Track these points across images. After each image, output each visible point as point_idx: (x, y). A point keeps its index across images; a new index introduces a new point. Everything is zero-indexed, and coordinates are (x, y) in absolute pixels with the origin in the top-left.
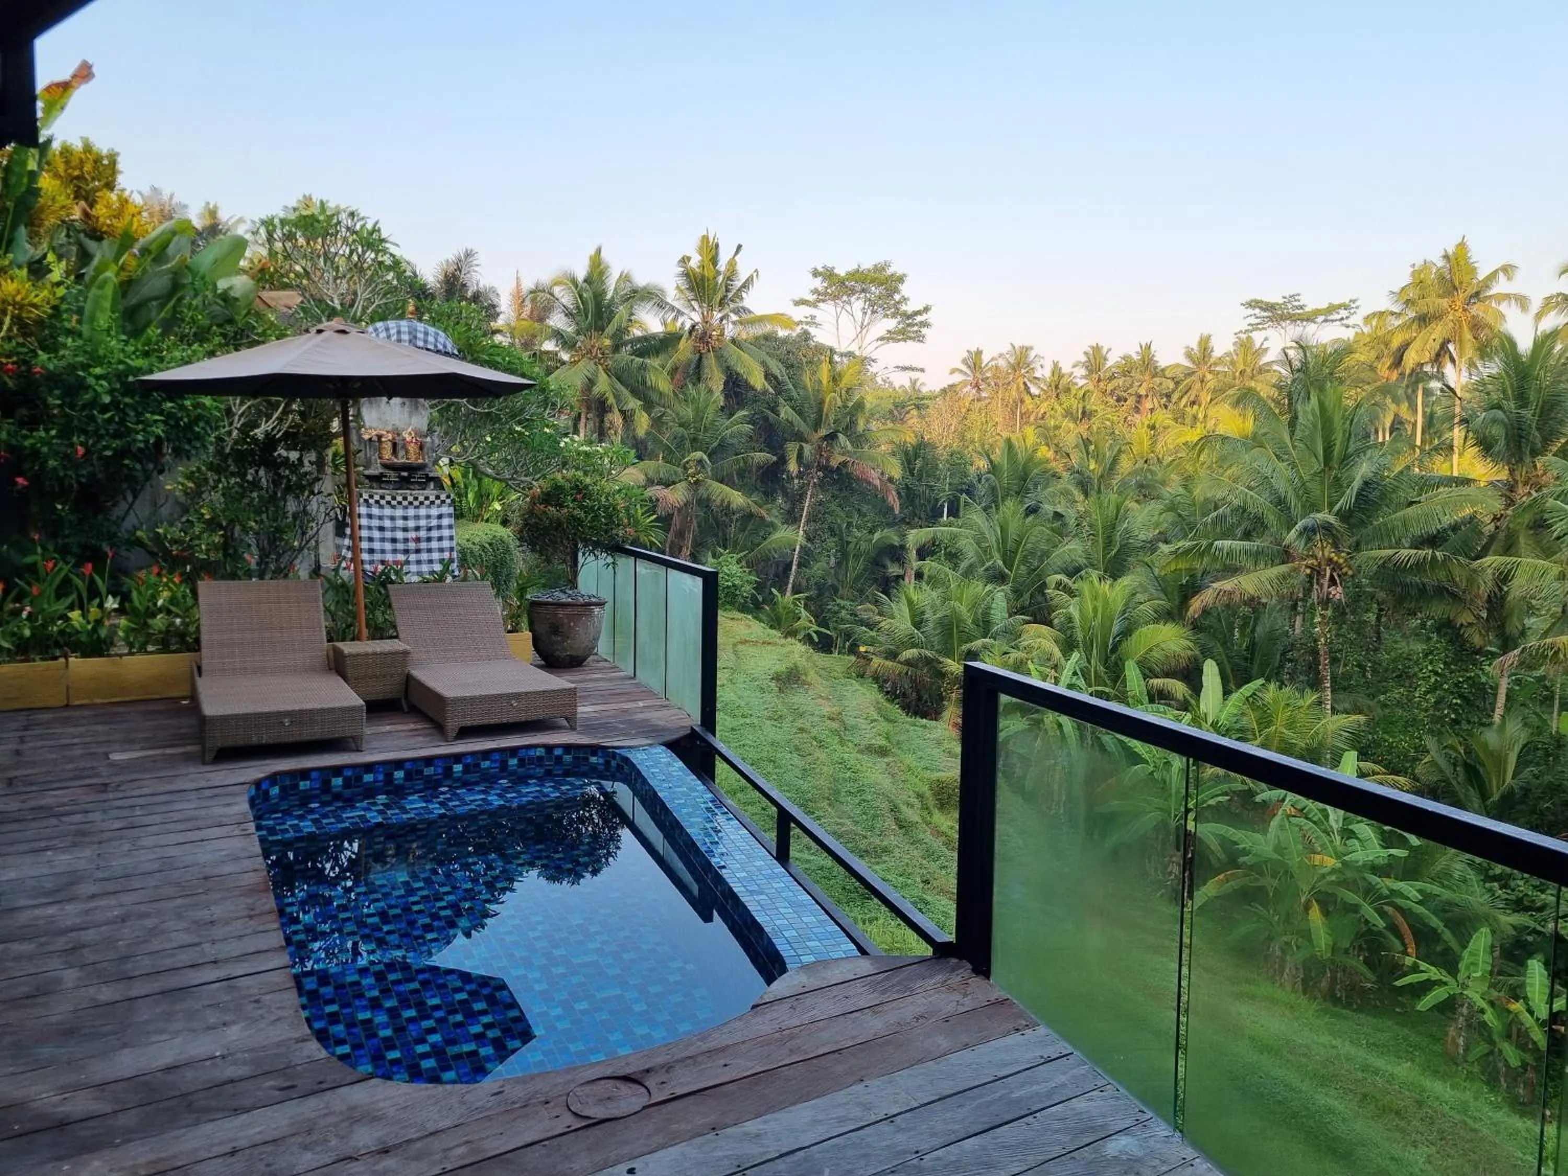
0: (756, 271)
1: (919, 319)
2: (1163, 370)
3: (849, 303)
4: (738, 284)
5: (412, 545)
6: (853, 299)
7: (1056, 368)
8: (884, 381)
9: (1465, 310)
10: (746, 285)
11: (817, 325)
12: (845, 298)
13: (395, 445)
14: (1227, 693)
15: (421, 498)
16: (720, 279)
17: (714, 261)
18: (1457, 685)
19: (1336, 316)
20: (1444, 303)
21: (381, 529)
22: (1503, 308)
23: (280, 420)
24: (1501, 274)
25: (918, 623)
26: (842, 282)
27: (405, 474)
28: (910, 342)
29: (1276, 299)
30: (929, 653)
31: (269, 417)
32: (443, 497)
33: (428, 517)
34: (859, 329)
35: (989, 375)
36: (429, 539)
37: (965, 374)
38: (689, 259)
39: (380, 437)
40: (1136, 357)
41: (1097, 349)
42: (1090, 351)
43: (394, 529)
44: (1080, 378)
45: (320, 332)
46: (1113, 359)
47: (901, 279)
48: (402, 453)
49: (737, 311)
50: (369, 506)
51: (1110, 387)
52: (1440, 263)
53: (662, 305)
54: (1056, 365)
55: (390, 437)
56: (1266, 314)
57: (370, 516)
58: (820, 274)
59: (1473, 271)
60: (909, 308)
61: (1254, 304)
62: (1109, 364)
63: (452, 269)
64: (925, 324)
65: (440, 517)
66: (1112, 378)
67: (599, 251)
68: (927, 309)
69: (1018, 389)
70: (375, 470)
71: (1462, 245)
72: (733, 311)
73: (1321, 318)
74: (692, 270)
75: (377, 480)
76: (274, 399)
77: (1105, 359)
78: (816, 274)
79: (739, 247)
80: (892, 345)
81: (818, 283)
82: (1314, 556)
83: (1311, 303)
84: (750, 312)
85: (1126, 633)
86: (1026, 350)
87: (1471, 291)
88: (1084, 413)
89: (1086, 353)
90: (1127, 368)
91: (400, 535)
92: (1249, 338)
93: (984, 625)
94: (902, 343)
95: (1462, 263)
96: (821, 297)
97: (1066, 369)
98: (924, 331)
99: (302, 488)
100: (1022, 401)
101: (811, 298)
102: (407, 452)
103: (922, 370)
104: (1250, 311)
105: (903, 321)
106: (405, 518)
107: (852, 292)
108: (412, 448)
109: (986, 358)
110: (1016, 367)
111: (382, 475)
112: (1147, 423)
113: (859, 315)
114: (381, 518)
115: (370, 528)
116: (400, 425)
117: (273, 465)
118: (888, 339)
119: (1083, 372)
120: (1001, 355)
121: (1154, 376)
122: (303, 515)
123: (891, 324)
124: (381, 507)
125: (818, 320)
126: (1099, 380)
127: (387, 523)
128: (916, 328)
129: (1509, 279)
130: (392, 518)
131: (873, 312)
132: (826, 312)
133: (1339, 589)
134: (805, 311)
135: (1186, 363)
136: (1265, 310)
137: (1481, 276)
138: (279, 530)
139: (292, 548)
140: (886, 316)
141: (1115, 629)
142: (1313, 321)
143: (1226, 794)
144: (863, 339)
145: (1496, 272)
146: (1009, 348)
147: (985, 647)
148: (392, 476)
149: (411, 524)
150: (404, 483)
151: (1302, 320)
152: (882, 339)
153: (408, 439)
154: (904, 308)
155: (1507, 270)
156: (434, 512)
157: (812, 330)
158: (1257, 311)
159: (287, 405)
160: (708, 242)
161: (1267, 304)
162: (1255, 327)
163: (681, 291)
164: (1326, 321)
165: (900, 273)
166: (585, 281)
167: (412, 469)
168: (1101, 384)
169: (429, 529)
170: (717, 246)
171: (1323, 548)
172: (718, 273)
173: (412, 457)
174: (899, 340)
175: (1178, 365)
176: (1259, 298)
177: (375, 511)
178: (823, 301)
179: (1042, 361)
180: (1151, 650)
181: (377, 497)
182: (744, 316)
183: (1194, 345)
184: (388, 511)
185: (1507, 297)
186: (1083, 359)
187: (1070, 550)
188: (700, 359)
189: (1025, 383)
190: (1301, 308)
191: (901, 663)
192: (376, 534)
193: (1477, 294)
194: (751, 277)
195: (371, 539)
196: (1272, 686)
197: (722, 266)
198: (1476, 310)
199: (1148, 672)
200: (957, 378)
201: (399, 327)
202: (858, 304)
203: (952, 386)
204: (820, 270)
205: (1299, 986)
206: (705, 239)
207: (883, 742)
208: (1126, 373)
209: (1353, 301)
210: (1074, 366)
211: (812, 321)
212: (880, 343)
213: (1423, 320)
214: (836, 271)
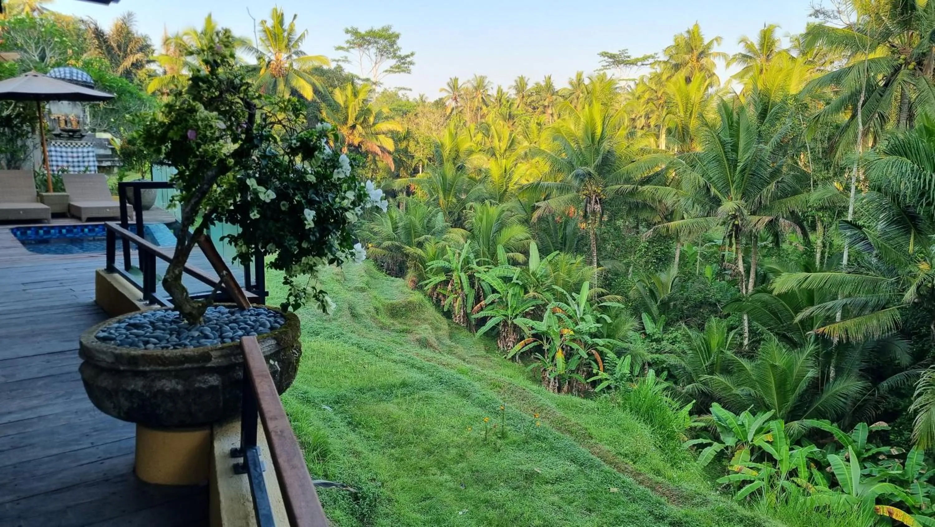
0: (307, 30)
1: (408, 59)
2: (557, 92)
3: (368, 49)
4: (296, 37)
5: (76, 164)
6: (370, 47)
7: (500, 91)
8: (403, 95)
9: (697, 61)
10: (301, 38)
11: (349, 62)
12: (365, 46)
13: (66, 122)
14: (541, 258)
15: (79, 144)
16: (286, 34)
17: (281, 23)
18: (656, 253)
19: (646, 62)
20: (687, 57)
21: (62, 157)
22: (716, 61)
23: (13, 110)
24: (715, 42)
25: (395, 229)
26: (363, 37)
27: (71, 134)
28: (402, 74)
29: (615, 52)
30: (397, 243)
31: (7, 109)
32: (89, 144)
33: (83, 152)
34: (374, 65)
35: (462, 92)
36: (84, 162)
37: (449, 92)
38: (265, 22)
39: (59, 118)
40: (543, 84)
41: (522, 78)
42: (518, 80)
43: (67, 157)
44: (512, 93)
45: (26, 76)
46: (530, 86)
47: (397, 36)
48: (69, 125)
49: (297, 53)
50: (55, 147)
51: (529, 101)
52: (686, 35)
53: (251, 49)
54: (499, 87)
55: (64, 118)
56: (611, 60)
57: (56, 151)
58: (350, 32)
59: (702, 40)
60: (402, 53)
61: (604, 54)
62: (528, 87)
63: (120, 22)
64: (411, 63)
65: (88, 152)
66: (529, 96)
67: (210, 16)
68: (412, 54)
69: (479, 101)
70: (57, 132)
71: (696, 25)
72: (295, 53)
73: (639, 63)
74: (268, 29)
75: (58, 136)
76: (9, 101)
77: (527, 84)
78: (347, 32)
79: (295, 16)
80: (392, 75)
81: (349, 37)
82: (588, 190)
83: (634, 55)
84: (305, 54)
85: (499, 230)
86: (482, 79)
87: (700, 50)
88: (510, 115)
89: (516, 81)
90: (538, 90)
91: (70, 159)
92: (604, 73)
93: (429, 228)
94: (397, 74)
95: (696, 35)
96: (352, 45)
97: (505, 90)
98: (411, 67)
99: (23, 136)
100: (481, 109)
101: (346, 46)
102: (72, 124)
103: (410, 90)
104: (602, 58)
105: (400, 61)
106: (72, 152)
107: (370, 43)
108: (74, 123)
109: (460, 83)
110: (477, 88)
111: (60, 134)
112: (536, 121)
113: (374, 57)
114: (61, 152)
115: (56, 156)
116: (68, 113)
117: (11, 127)
118: (390, 71)
119: (514, 92)
120: (469, 81)
121: (553, 95)
122: (24, 147)
123: (393, 62)
124: (61, 147)
125: (349, 59)
126: (523, 97)
127: (64, 154)
128: (406, 65)
129: (719, 44)
130: (66, 152)
131: (382, 55)
132: (355, 54)
133: (599, 206)
134: (342, 53)
135: (570, 87)
136: (610, 58)
137: (706, 42)
138: (15, 151)
139: (21, 159)
140: (389, 58)
141: (494, 229)
142: (636, 65)
143: (533, 306)
144: (377, 70)
145: (712, 41)
146: (473, 77)
147: (426, 239)
148: (65, 134)
149: (75, 155)
150: (71, 137)
151: (630, 64)
152: (386, 71)
153: (72, 118)
154: (399, 53)
155: (718, 39)
156: (85, 150)
157: (343, 65)
158: (606, 58)
159: (15, 104)
160: (277, 12)
161: (611, 54)
162: (605, 67)
163: (263, 41)
164: (643, 65)
165: (397, 33)
166: (202, 33)
167: (74, 131)
168: (525, 100)
169: (84, 157)
170: (282, 15)
171: (591, 186)
172: (284, 31)
173: (75, 127)
174: (395, 72)
175: (565, 89)
176: (606, 51)
177: (58, 149)
178: (353, 48)
179: (492, 86)
180: (510, 239)
181: (58, 143)
182: (302, 57)
183: (574, 78)
184: (64, 149)
185: (719, 54)
186: (514, 84)
187: (479, 189)
188: (275, 82)
189: (482, 98)
190: (629, 57)
191: (383, 249)
192: (59, 159)
193: (702, 53)
194: (304, 34)
195: (57, 161)
196: (562, 254)
197: (286, 26)
198: (703, 61)
199: (508, 249)
200: (444, 95)
201: (65, 71)
202: (373, 50)
203: (441, 99)
204: (350, 29)
205: (556, 391)
206: (275, 10)
207: (364, 285)
208: (538, 93)
209: (656, 54)
210: (510, 88)
211: (346, 60)
212: (385, 73)
213: (677, 67)
214: (359, 30)
